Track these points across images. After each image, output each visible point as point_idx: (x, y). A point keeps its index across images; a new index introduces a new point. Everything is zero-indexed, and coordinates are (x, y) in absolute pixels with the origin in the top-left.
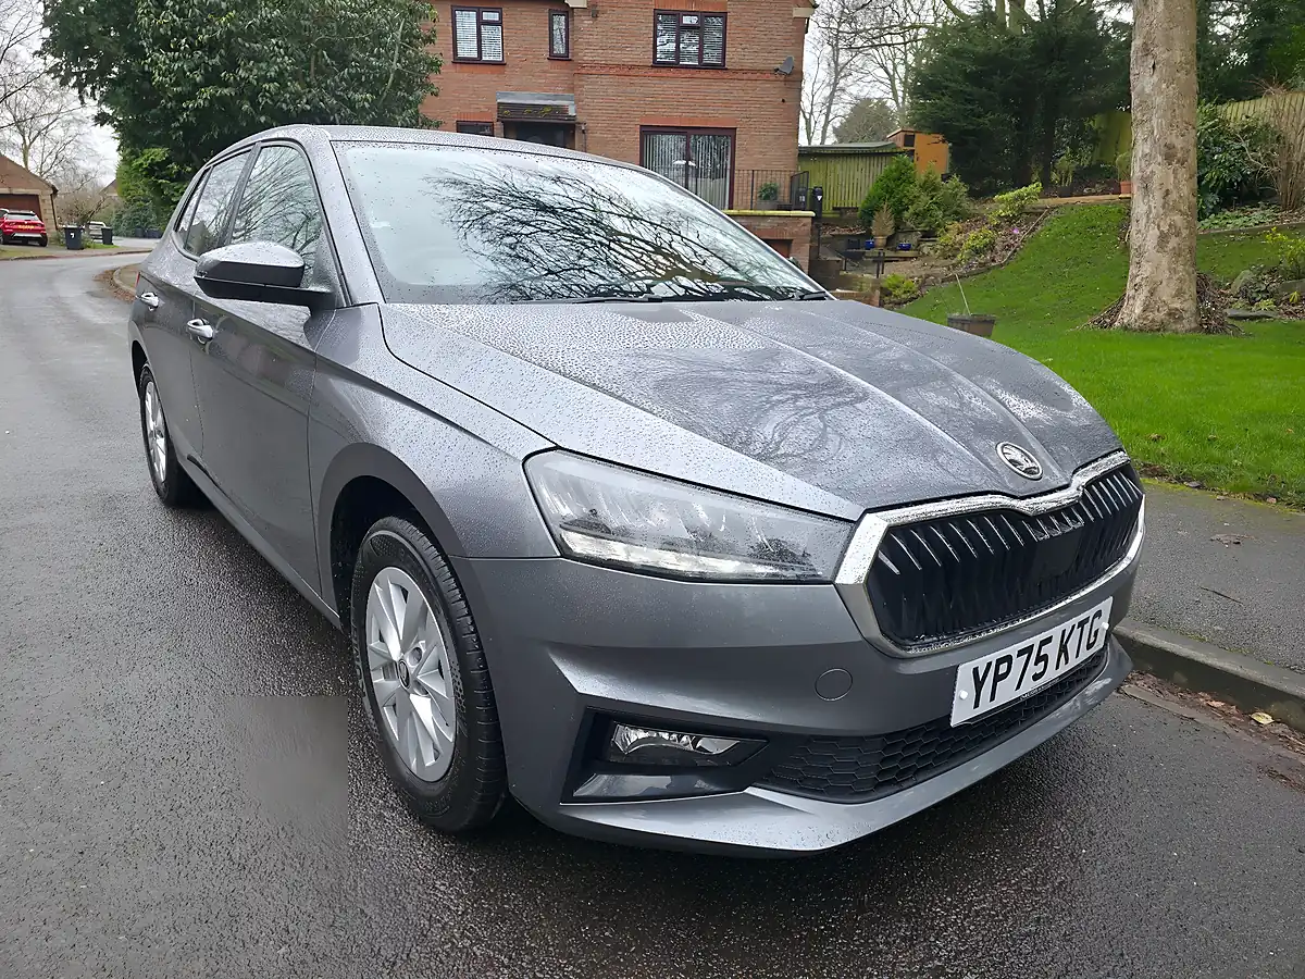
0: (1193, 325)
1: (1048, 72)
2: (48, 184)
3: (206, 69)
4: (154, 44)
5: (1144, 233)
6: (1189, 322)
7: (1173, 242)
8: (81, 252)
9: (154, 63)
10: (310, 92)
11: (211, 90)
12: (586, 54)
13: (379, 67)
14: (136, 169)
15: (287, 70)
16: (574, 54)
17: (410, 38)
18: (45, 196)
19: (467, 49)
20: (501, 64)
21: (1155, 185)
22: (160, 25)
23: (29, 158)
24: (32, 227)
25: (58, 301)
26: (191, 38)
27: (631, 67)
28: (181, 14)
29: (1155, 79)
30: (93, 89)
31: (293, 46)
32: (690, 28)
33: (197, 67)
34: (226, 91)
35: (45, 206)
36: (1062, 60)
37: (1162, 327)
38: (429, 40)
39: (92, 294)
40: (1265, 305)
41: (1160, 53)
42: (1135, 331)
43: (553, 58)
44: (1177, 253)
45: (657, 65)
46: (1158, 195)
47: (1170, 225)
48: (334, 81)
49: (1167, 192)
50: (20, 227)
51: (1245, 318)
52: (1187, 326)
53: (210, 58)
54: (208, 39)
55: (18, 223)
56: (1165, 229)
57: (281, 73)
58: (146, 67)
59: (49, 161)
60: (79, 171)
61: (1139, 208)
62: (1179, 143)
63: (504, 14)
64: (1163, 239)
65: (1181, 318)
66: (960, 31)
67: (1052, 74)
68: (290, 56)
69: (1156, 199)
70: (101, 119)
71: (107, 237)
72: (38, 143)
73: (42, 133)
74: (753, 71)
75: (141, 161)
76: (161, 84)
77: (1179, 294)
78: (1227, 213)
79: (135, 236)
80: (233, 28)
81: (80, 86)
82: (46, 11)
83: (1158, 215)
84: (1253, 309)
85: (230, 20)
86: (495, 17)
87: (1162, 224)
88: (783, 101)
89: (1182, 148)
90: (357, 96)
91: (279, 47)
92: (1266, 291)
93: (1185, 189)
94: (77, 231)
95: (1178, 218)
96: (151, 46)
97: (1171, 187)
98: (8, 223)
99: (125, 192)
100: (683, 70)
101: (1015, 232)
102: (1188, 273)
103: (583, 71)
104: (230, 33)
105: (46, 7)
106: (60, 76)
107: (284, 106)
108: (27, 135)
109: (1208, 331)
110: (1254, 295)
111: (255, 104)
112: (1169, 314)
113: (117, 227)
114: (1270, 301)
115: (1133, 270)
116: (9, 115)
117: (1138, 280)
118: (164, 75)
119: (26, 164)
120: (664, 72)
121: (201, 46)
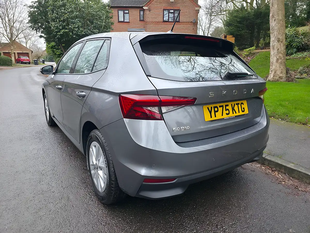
0: (285, 80)
1: (257, 20)
2: (31, 50)
3: (62, 26)
4: (52, 21)
5: (273, 59)
6: (284, 79)
7: (280, 61)
8: (37, 65)
9: (51, 25)
10: (85, 30)
11: (63, 30)
12: (147, 19)
13: (100, 24)
14: (49, 47)
15: (80, 26)
16: (145, 20)
17: (107, 17)
18: (30, 53)
19: (121, 19)
20: (129, 22)
21: (275, 47)
22: (53, 17)
23: (27, 44)
24: (27, 60)
25: (31, 77)
26: (59, 19)
27: (158, 22)
28: (57, 14)
29: (275, 23)
30: (39, 30)
31: (82, 20)
32: (171, 13)
33: (61, 25)
34: (66, 30)
35: (30, 55)
36: (261, 17)
37: (278, 80)
38: (111, 18)
39: (38, 75)
40: (305, 75)
41: (276, 17)
42: (271, 81)
43: (140, 20)
44: (281, 63)
45: (164, 21)
46: (276, 50)
47: (279, 57)
48: (90, 27)
49: (278, 49)
50: (24, 60)
51: (300, 78)
52: (284, 80)
53: (63, 23)
54: (63, 19)
55: (24, 59)
56: (278, 57)
57: (78, 26)
58: (50, 26)
59: (31, 45)
60: (38, 47)
61: (272, 53)
62: (281, 38)
63: (129, 11)
64: (277, 60)
65: (282, 78)
66: (236, 11)
67: (258, 21)
68: (81, 22)
69: (276, 51)
70: (41, 37)
71: (43, 62)
72: (29, 41)
73: (30, 39)
74: (186, 22)
75: (50, 45)
76: (53, 29)
77: (282, 73)
78: (298, 53)
79: (50, 61)
80: (68, 17)
81: (36, 30)
82: (29, 14)
83: (276, 55)
84: (302, 76)
85: (68, 15)
86: (127, 12)
87: (277, 56)
88: (193, 29)
89: (282, 39)
90: (95, 31)
91: (78, 21)
92: (305, 72)
93: (283, 48)
94: (37, 61)
95: (281, 55)
96: (51, 21)
97: (279, 48)
98: (22, 59)
99: (48, 52)
100: (170, 23)
101: (248, 58)
102: (284, 68)
103: (147, 23)
104: (67, 18)
105: (29, 13)
106: (32, 28)
107: (79, 33)
108: (27, 39)
109: (289, 81)
110: (302, 73)
111: (73, 33)
112: (280, 77)
113: (46, 60)
114: (306, 74)
115: (271, 67)
116: (23, 35)
117: (272, 70)
118: (54, 27)
119: (26, 46)
120: (165, 23)
121: (61, 20)
